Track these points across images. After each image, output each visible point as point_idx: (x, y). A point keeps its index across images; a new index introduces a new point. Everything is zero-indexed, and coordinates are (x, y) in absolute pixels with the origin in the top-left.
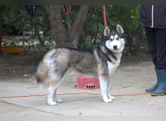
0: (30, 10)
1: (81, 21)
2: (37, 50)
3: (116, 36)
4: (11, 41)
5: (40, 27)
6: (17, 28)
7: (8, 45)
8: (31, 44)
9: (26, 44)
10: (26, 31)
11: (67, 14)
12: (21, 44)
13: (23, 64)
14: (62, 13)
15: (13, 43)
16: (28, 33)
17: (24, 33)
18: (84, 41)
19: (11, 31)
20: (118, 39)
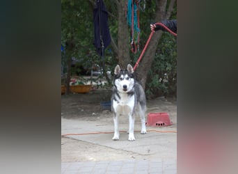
0: (99, 49)
1: (149, 60)
2: (105, 89)
3: (127, 76)
4: (79, 81)
5: (108, 66)
6: (85, 68)
7: (77, 84)
8: (99, 84)
9: (94, 83)
10: (94, 71)
11: (135, 53)
12: (89, 83)
13: (91, 103)
14: (131, 52)
15: (81, 83)
16: (96, 72)
17: (92, 73)
18: (152, 80)
19: (79, 70)
20: (128, 79)
